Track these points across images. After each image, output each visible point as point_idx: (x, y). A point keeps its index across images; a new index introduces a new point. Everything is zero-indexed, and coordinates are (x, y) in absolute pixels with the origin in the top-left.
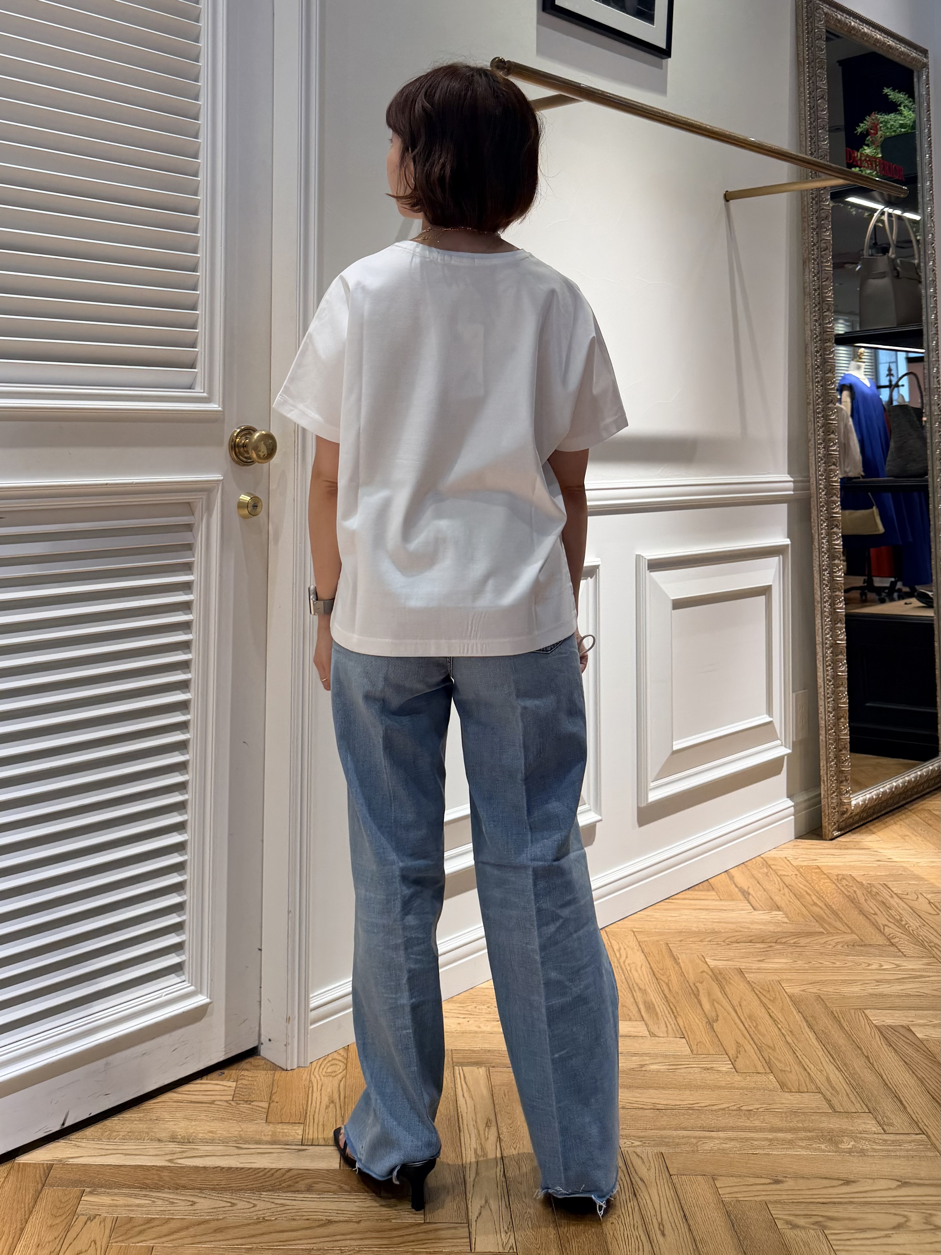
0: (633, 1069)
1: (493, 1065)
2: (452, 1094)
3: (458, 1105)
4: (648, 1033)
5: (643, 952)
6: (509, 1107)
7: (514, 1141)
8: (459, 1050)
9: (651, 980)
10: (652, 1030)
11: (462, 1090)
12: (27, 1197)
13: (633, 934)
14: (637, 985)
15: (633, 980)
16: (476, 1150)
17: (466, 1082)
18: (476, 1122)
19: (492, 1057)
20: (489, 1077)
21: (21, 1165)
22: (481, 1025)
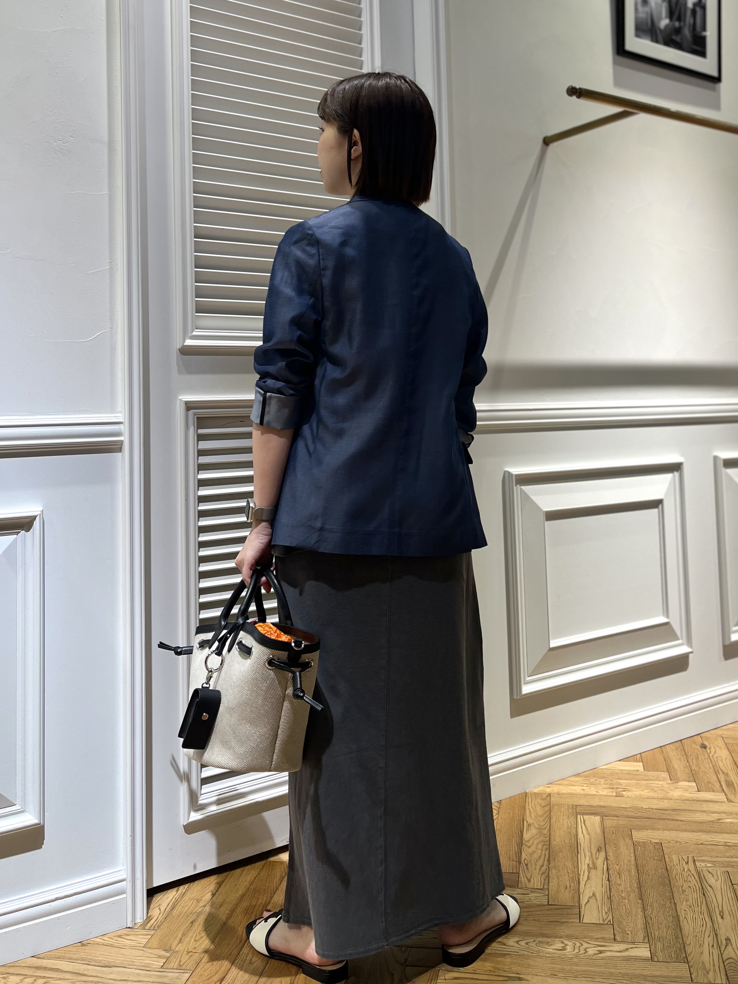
0: (712, 821)
1: (606, 815)
2: (574, 831)
3: (578, 838)
4: (726, 800)
5: (728, 750)
6: (615, 840)
7: (617, 861)
8: (581, 805)
9: (732, 768)
10: (729, 798)
11: (582, 829)
12: (275, 880)
13: (721, 738)
14: (721, 770)
15: (718, 767)
16: (588, 865)
17: (585, 825)
18: (590, 848)
19: (606, 811)
20: (602, 822)
21: (271, 862)
22: (600, 791)
